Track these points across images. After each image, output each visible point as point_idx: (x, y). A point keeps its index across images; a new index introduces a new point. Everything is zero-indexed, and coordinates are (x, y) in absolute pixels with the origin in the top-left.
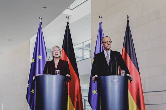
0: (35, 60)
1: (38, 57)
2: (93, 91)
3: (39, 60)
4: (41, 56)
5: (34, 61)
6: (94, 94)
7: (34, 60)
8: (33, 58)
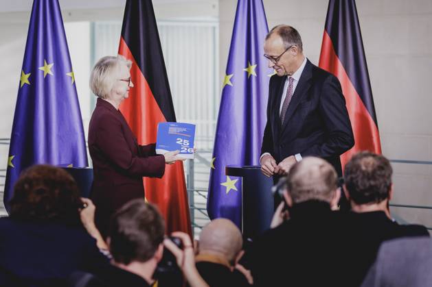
0: (33, 79)
1: (41, 68)
2: (226, 181)
3: (46, 79)
4: (51, 65)
5: (28, 82)
6: (228, 191)
7: (29, 79)
8: (23, 69)
